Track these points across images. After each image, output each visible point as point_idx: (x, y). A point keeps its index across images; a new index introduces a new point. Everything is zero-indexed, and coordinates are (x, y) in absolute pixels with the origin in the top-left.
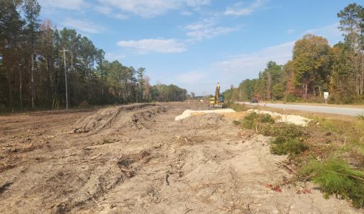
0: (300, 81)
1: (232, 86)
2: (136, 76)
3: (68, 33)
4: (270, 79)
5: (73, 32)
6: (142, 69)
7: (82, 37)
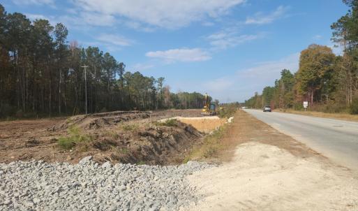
0: (305, 90)
1: (256, 93)
2: (156, 85)
3: (92, 51)
4: (283, 88)
5: (97, 50)
6: (161, 79)
7: (104, 53)
